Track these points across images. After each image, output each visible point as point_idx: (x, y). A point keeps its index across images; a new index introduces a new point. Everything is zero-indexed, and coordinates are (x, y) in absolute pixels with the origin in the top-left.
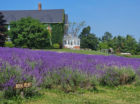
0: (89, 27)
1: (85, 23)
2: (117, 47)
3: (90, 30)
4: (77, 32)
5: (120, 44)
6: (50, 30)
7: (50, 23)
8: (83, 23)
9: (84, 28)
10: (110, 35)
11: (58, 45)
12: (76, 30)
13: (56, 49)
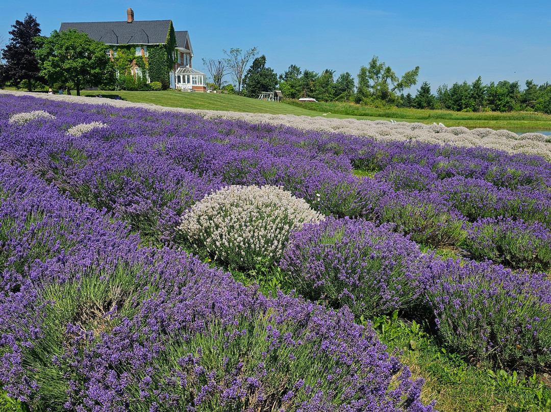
0: (263, 58)
1: (257, 51)
2: (303, 88)
3: (265, 62)
4: (244, 66)
5: (307, 85)
6: (146, 56)
7: (145, 45)
8: (253, 50)
9: (255, 59)
10: (298, 70)
11: (159, 84)
12: (243, 62)
13: (156, 90)
